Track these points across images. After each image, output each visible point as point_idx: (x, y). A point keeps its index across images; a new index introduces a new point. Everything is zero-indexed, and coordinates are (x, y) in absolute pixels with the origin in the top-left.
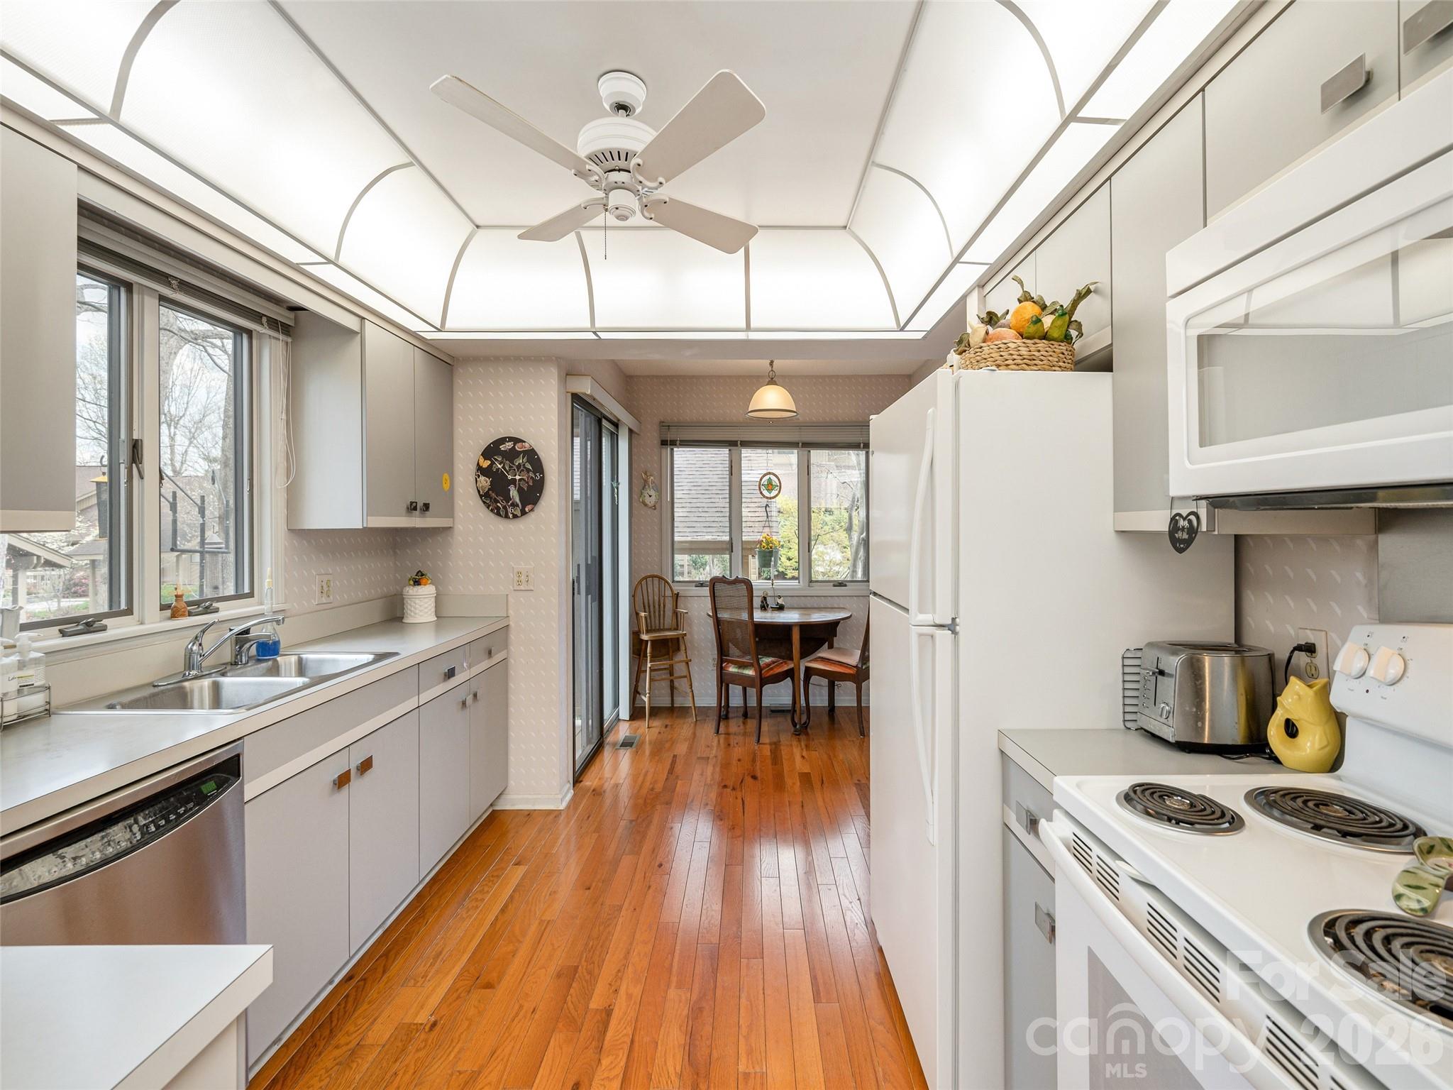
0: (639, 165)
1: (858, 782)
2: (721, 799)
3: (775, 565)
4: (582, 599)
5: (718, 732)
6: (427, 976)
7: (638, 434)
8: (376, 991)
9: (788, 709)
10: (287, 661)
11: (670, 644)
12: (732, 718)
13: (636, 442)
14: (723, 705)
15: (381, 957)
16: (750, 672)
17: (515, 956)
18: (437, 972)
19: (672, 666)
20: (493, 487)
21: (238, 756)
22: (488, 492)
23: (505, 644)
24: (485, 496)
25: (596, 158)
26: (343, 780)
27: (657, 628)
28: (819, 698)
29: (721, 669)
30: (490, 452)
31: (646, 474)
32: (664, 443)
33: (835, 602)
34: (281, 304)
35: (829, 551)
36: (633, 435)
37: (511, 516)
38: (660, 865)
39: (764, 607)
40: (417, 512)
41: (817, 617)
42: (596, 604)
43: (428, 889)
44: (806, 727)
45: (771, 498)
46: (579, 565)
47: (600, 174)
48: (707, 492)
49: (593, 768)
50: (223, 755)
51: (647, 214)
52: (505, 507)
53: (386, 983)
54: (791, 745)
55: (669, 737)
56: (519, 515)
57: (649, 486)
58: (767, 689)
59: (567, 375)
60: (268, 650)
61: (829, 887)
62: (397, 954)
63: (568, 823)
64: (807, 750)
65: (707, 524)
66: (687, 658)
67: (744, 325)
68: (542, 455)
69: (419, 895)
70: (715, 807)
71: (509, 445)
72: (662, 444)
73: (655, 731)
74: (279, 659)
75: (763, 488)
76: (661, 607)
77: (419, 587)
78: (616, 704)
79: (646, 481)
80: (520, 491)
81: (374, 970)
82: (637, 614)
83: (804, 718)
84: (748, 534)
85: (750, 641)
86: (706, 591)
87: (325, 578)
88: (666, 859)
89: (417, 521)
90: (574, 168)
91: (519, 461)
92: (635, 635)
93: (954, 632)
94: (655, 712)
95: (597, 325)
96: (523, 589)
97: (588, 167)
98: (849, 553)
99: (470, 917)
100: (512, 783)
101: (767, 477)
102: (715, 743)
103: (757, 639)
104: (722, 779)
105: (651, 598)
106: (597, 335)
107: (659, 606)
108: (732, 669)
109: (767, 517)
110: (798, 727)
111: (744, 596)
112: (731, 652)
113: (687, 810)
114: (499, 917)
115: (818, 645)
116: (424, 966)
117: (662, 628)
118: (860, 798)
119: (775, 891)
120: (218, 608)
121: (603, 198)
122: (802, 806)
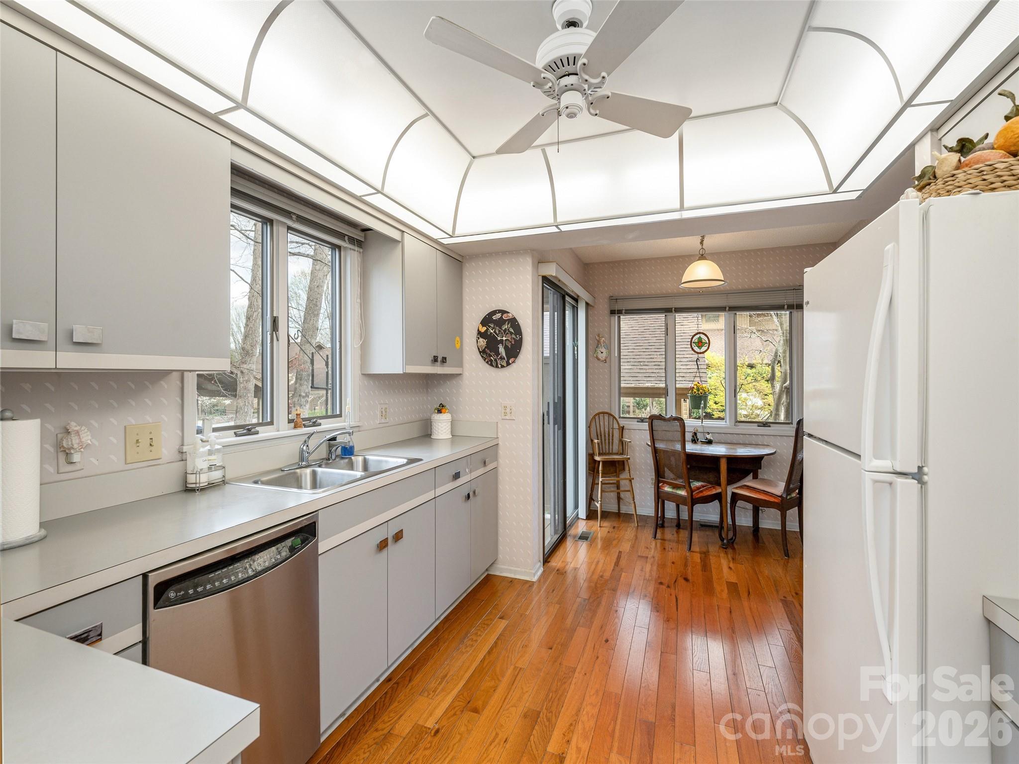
0: (584, 64)
1: (783, 598)
2: (658, 593)
3: (705, 407)
4: (550, 428)
5: (655, 538)
6: (436, 691)
7: (593, 307)
8: (404, 694)
9: (716, 525)
10: (358, 460)
11: (617, 465)
12: (668, 527)
13: (591, 313)
14: (659, 516)
15: (409, 668)
16: (683, 493)
17: (496, 691)
18: (443, 690)
19: (618, 482)
20: (488, 346)
21: (315, 523)
22: (485, 349)
23: (496, 458)
24: (482, 352)
25: (549, 67)
26: (383, 545)
27: (607, 452)
28: (744, 519)
29: (658, 489)
30: (486, 321)
31: (599, 336)
32: (613, 312)
33: (760, 440)
34: (357, 228)
35: (751, 397)
36: (589, 307)
37: (500, 366)
38: (607, 641)
39: (695, 441)
40: (439, 363)
41: (742, 452)
42: (561, 432)
43: (442, 625)
44: (733, 543)
45: (700, 353)
46: (548, 403)
47: (552, 80)
48: (647, 350)
49: (558, 553)
50: (304, 522)
51: (592, 111)
52: (496, 360)
53: (410, 690)
54: (719, 556)
55: (616, 536)
56: (505, 365)
57: (601, 345)
58: (698, 508)
59: (539, 263)
60: (348, 451)
61: (759, 692)
62: (419, 669)
63: (540, 590)
64: (733, 563)
65: (647, 375)
66: (630, 477)
67: (678, 206)
68: (521, 322)
69: (436, 628)
70: (652, 599)
71: (498, 316)
72: (611, 313)
73: (605, 530)
74: (353, 458)
75: (693, 345)
76: (610, 436)
77: (441, 414)
78: (576, 506)
79: (599, 341)
80: (506, 348)
81: (403, 677)
82: (592, 441)
83: (731, 535)
84: (681, 382)
85: (683, 468)
86: (646, 426)
87: (384, 407)
88: (611, 637)
89: (438, 370)
90: (532, 81)
91: (505, 327)
92: (590, 457)
93: (921, 482)
94: (606, 515)
95: (559, 220)
96: (508, 418)
97: (543, 75)
98: (771, 399)
99: (467, 652)
100: (500, 556)
101: (698, 336)
102: (654, 544)
103: (688, 466)
104: (659, 577)
105: (602, 430)
106: (559, 229)
107: (609, 435)
108: (667, 489)
109: (698, 369)
110: (725, 541)
111: (677, 431)
112: (666, 475)
113: (629, 597)
114: (487, 657)
115: (744, 474)
116: (435, 683)
117: (611, 452)
118: (786, 613)
119: (706, 684)
120: (321, 423)
121: (556, 104)
122: (731, 612)
